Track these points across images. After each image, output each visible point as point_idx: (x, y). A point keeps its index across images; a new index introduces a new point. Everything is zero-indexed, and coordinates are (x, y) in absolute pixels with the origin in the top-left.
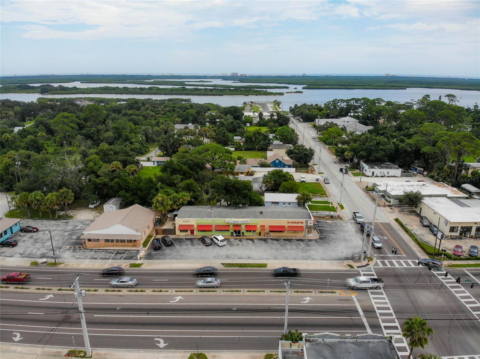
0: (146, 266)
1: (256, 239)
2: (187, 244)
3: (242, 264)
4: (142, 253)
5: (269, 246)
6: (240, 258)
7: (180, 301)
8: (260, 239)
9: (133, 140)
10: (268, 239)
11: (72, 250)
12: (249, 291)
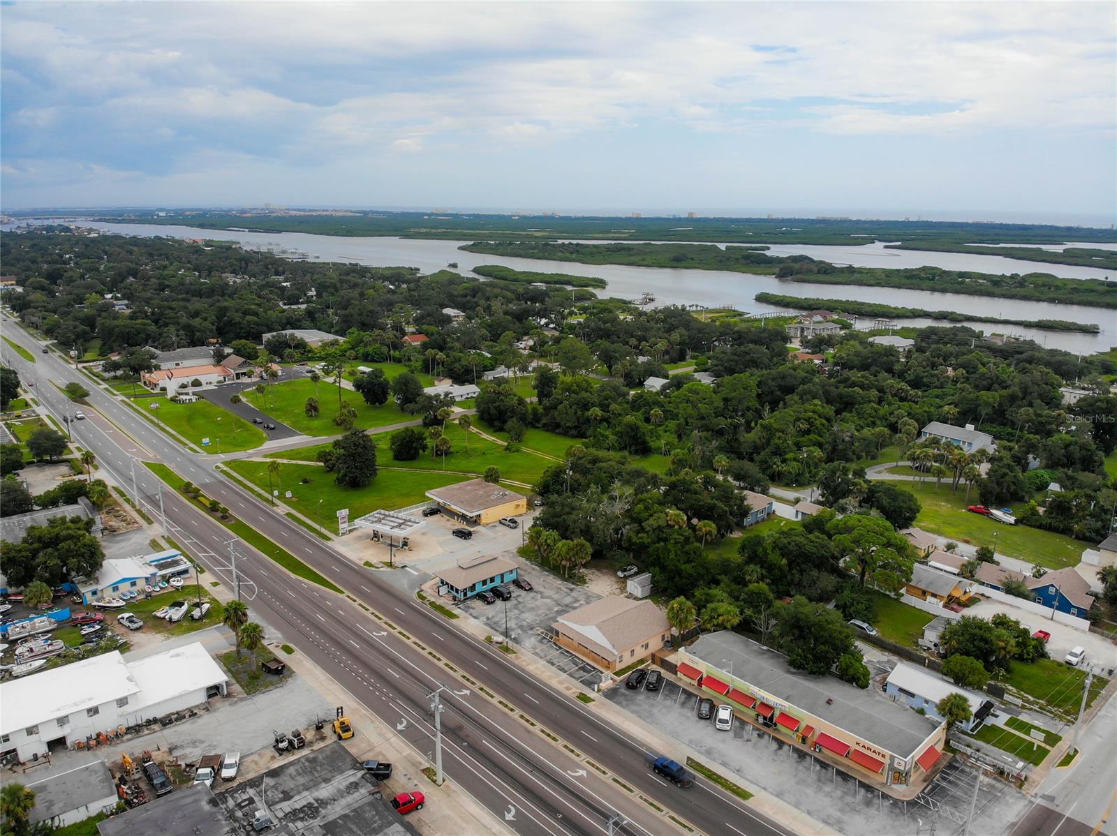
0: (595, 705)
1: (790, 746)
2: (675, 702)
3: (714, 774)
4: (606, 684)
5: (796, 769)
6: (724, 764)
7: (579, 778)
8: (796, 750)
9: (788, 456)
10: (811, 756)
11: (540, 638)
12: (673, 819)
